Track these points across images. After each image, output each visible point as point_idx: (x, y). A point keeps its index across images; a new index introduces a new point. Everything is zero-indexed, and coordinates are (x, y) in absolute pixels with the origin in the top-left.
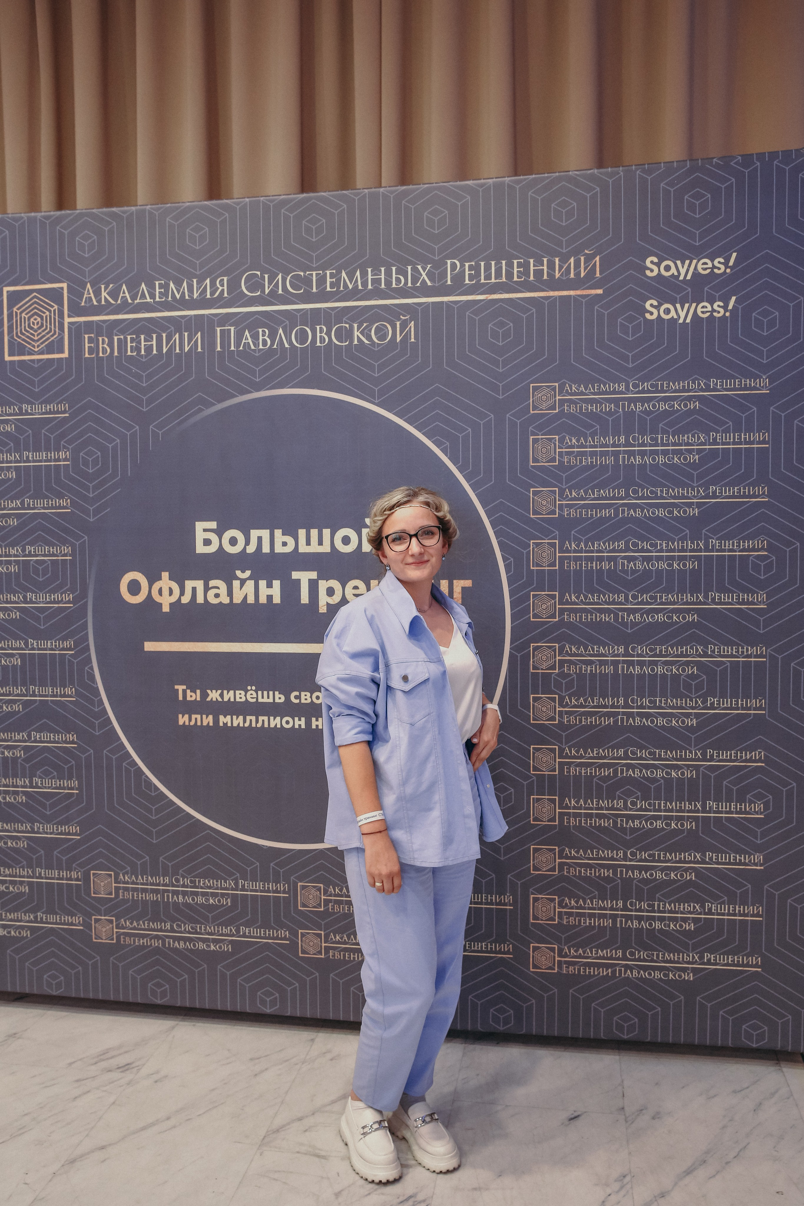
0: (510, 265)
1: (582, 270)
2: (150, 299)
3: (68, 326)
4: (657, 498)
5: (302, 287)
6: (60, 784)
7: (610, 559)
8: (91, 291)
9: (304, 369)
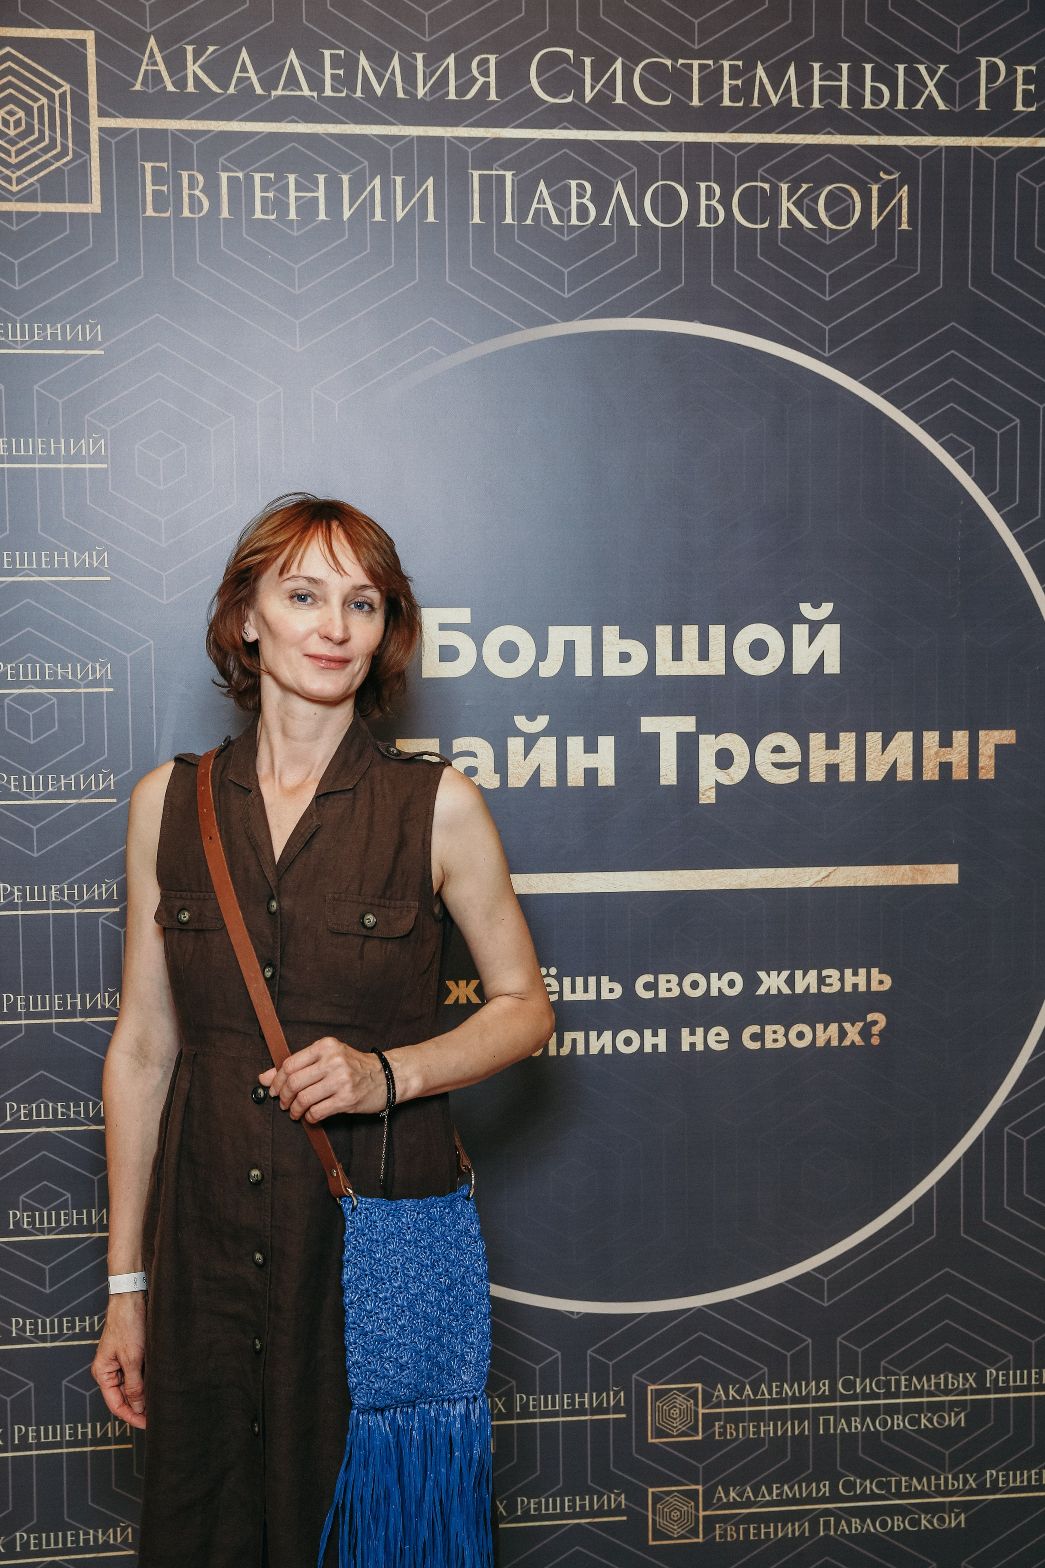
2: (311, 90)
3: (100, 137)
5: (669, 93)
6: (80, 1221)
8: (159, 58)
9: (670, 277)
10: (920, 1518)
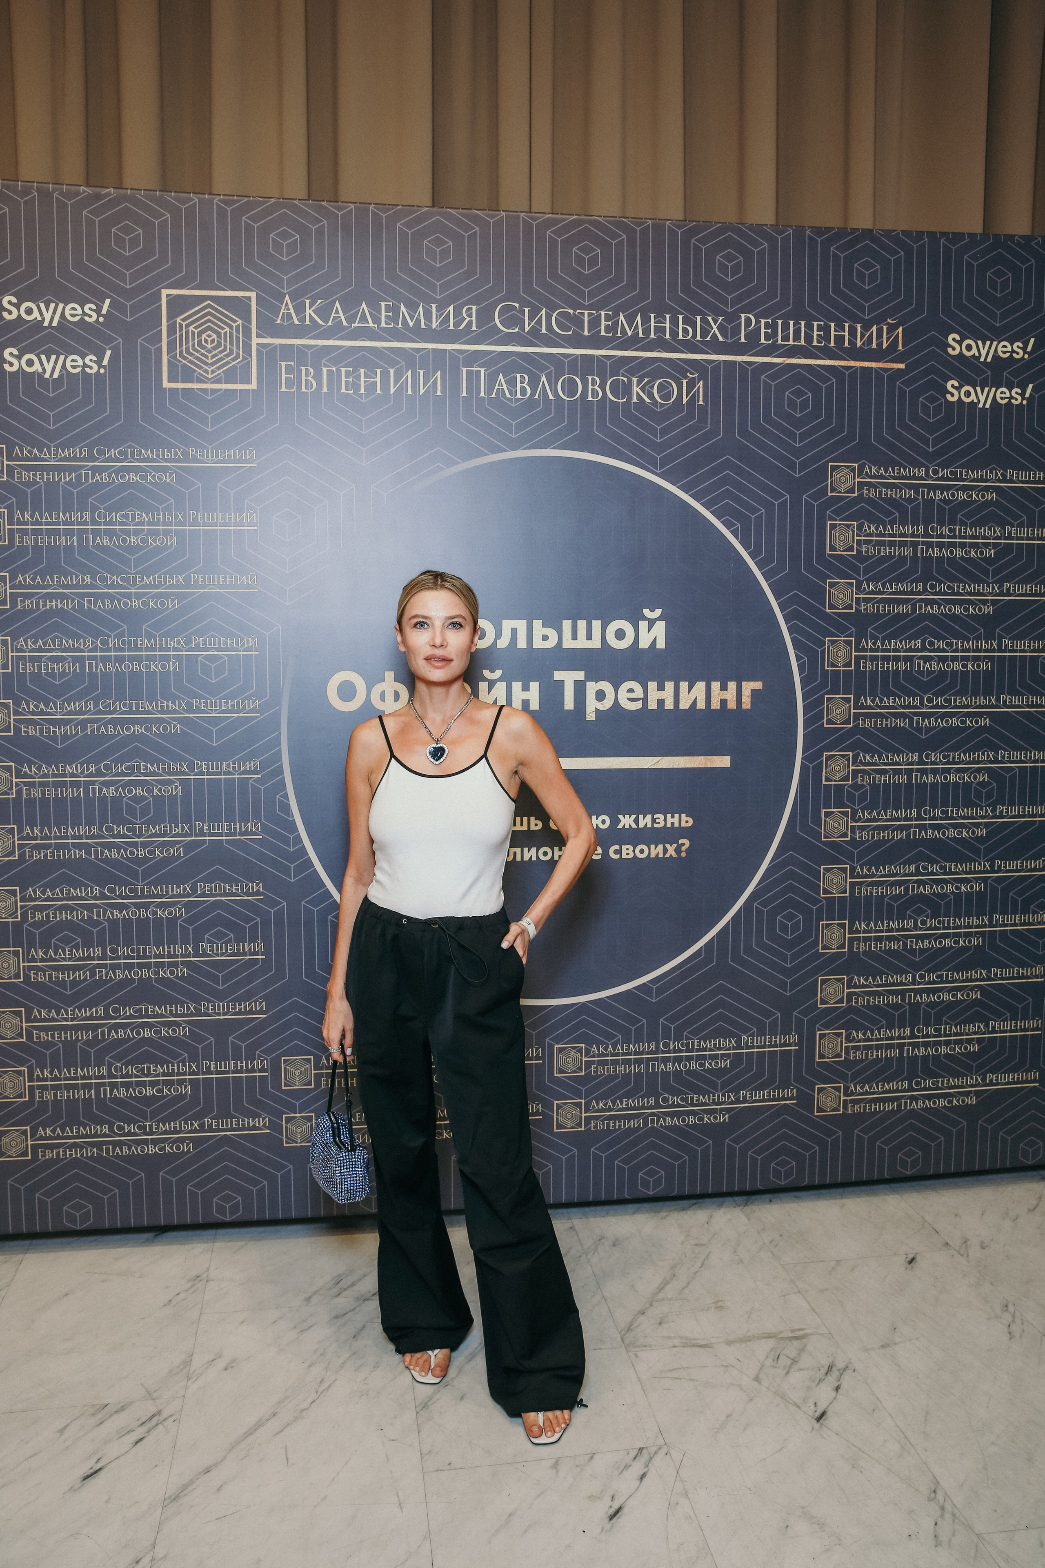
0: (809, 327)
1: (885, 341)
2: (374, 323)
4: (953, 594)
5: (571, 328)
6: (238, 949)
7: (907, 659)
8: (290, 306)
9: (572, 427)
10: (704, 1116)
